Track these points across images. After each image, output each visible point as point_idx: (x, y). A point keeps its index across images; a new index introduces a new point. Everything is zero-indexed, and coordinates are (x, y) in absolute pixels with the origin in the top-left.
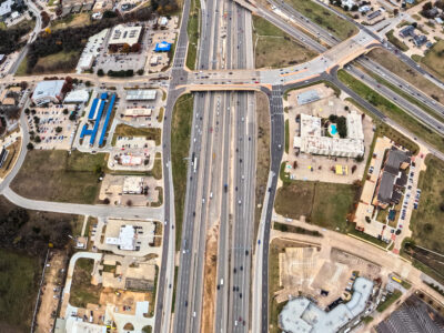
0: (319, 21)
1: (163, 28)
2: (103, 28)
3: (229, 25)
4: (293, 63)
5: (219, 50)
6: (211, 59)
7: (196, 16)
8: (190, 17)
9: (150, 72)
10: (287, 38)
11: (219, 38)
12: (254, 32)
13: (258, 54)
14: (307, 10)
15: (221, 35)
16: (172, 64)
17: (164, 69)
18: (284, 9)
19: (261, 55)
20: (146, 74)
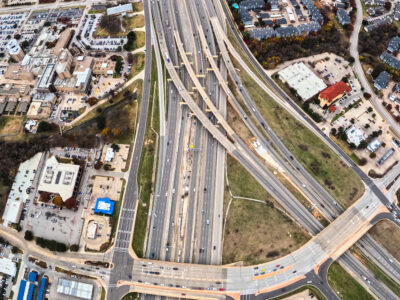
0: (315, 169)
1: (107, 168)
2: (37, 152)
3: (194, 171)
4: (273, 255)
5: (177, 219)
6: (165, 235)
7: (151, 149)
8: (145, 150)
9: (87, 250)
10: (270, 205)
11: (179, 197)
12: (227, 188)
13: (228, 233)
14: (301, 147)
15: (182, 191)
16: (114, 240)
17: (104, 248)
18: (271, 146)
19: (232, 234)
20: (82, 251)
